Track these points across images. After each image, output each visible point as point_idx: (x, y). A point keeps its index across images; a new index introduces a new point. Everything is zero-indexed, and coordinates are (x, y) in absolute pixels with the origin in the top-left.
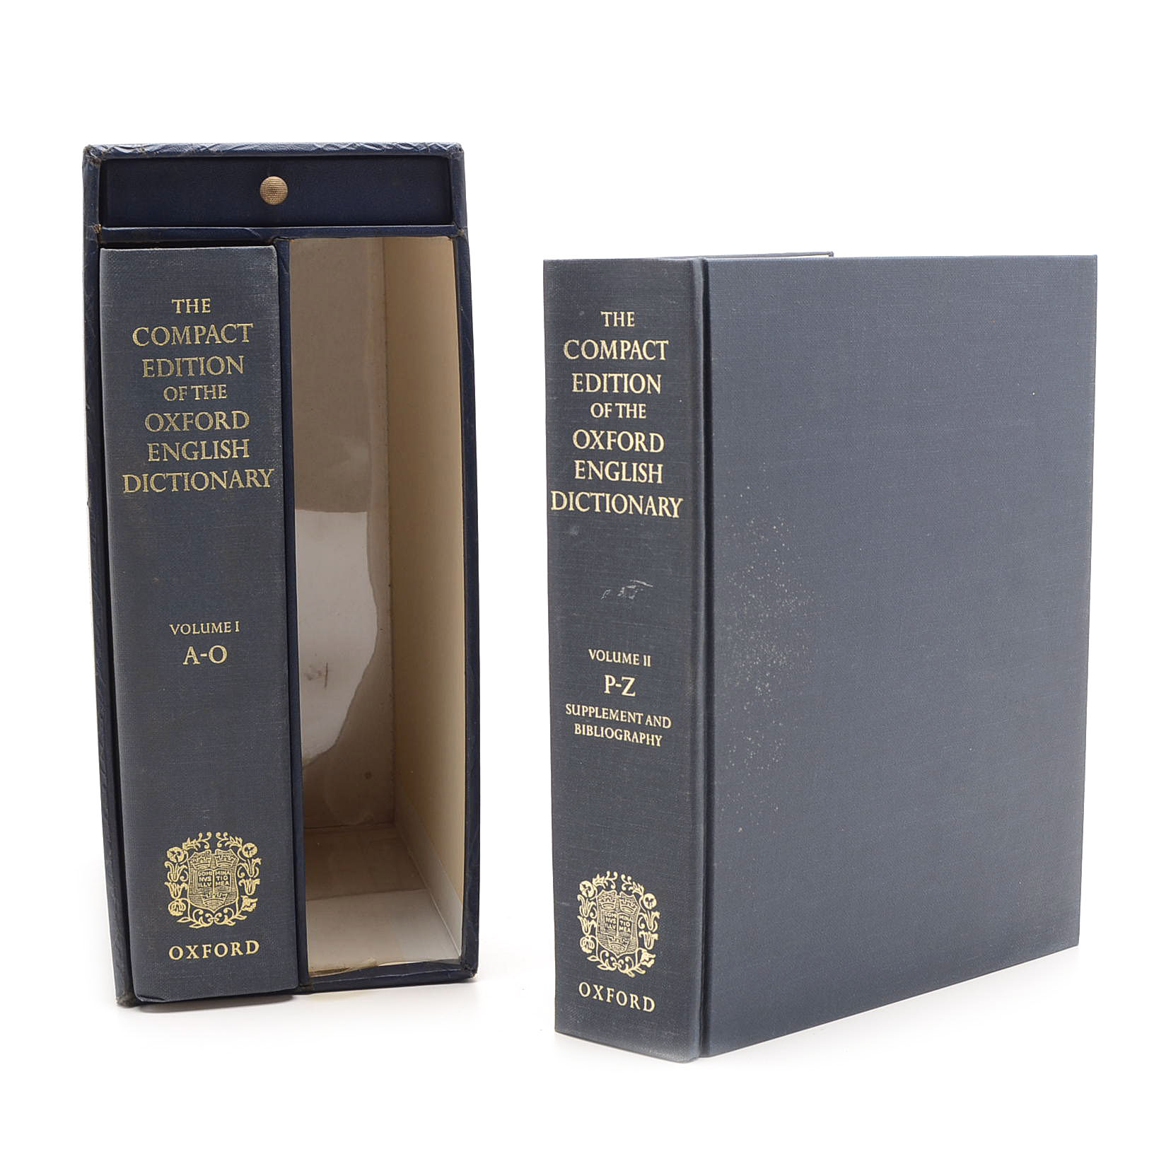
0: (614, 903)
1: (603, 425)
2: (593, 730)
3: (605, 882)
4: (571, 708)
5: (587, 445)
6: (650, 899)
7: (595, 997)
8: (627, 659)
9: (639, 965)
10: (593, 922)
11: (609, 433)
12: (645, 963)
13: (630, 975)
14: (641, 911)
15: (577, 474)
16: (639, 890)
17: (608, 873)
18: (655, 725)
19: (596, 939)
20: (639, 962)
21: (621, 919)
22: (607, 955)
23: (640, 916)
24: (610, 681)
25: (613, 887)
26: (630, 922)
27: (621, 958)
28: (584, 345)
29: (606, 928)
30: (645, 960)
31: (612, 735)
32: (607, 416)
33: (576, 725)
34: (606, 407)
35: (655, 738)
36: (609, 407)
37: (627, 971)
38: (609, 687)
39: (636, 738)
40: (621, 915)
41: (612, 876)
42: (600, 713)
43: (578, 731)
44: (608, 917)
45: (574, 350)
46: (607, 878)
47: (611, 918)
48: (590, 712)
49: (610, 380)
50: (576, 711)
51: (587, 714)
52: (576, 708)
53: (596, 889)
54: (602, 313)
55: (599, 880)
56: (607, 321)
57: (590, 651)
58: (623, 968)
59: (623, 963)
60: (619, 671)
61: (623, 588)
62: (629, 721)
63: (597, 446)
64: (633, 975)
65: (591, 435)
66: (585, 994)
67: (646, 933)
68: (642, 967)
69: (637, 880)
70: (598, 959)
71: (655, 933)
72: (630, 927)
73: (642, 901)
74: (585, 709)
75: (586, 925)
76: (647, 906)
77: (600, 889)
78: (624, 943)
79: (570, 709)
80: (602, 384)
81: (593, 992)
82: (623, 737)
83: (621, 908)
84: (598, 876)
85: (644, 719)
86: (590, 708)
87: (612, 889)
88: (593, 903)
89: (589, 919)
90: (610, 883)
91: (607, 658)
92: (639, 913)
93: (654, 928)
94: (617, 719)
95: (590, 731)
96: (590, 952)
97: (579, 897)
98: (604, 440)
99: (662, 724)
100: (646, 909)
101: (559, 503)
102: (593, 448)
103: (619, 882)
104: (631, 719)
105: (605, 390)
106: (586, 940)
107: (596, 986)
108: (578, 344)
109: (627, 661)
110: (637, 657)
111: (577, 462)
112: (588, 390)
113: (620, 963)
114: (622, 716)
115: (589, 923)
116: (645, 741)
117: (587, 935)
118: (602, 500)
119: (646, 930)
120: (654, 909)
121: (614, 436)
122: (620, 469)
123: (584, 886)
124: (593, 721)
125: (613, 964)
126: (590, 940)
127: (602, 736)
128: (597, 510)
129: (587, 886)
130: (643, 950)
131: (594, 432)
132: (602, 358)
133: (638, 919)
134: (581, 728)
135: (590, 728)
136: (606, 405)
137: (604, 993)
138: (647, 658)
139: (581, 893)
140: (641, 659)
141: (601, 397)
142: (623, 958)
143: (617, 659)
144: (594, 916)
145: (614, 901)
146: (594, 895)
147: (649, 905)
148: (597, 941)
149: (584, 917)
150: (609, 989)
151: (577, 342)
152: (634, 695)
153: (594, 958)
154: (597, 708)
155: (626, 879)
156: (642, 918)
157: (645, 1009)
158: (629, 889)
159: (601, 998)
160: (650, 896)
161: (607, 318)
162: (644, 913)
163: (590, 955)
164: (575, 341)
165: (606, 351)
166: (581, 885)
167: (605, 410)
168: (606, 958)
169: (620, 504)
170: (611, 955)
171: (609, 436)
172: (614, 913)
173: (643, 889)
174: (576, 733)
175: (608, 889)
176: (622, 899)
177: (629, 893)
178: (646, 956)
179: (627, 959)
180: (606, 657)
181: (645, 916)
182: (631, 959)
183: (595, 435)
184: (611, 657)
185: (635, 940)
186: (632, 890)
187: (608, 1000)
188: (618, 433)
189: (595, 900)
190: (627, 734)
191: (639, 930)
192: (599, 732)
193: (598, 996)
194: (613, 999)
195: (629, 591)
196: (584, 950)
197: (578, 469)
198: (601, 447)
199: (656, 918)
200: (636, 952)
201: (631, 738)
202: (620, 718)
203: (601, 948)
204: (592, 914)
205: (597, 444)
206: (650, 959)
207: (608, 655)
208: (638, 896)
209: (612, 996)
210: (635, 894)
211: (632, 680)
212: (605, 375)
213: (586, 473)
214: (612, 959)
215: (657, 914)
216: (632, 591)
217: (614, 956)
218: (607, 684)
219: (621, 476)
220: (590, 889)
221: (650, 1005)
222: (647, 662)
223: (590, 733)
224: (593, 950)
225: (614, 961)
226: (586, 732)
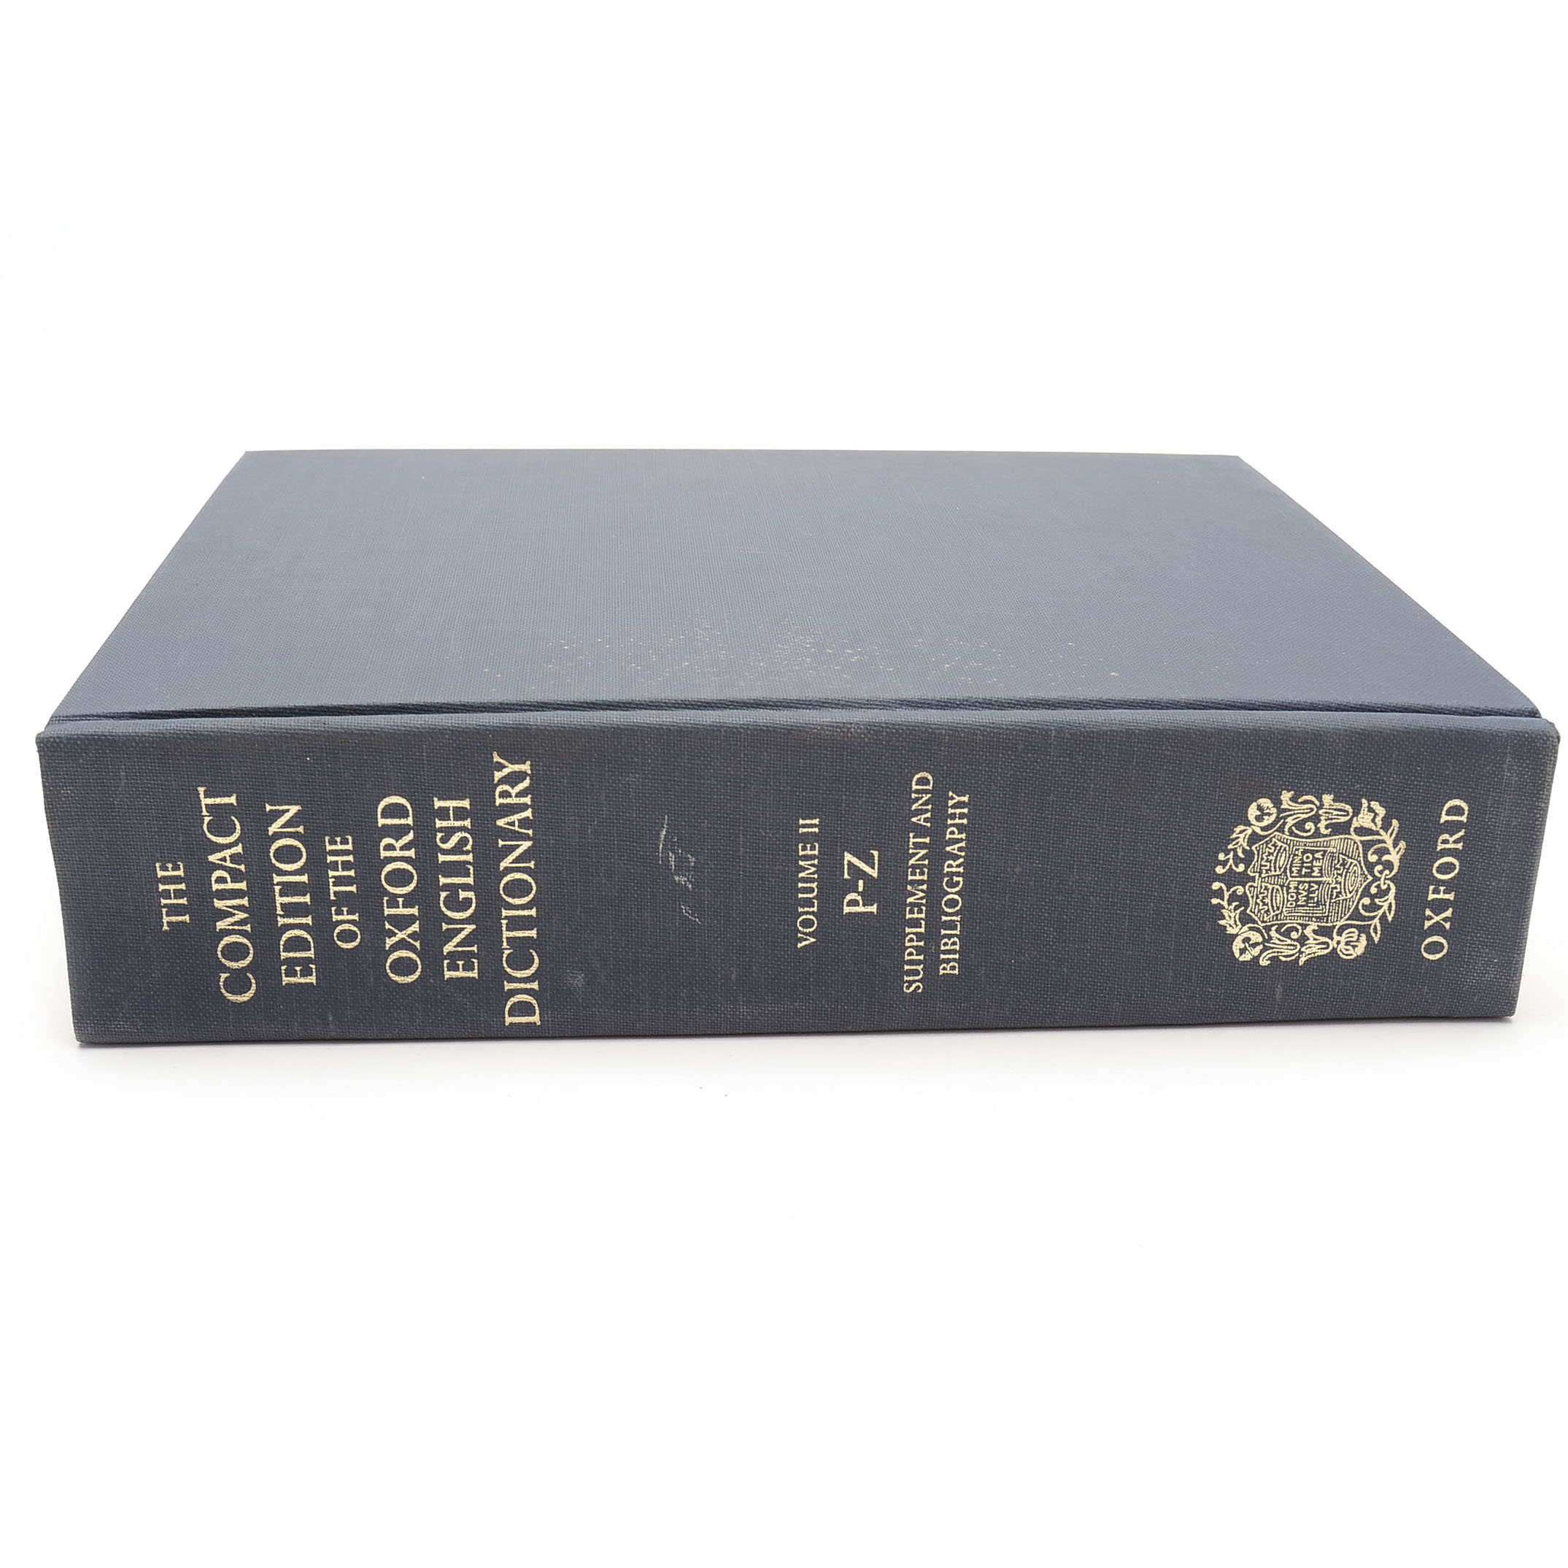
0: (1270, 887)
1: (373, 925)
2: (950, 937)
3: (1232, 907)
4: (911, 983)
5: (413, 956)
6: (1258, 813)
7: (1447, 926)
8: (809, 869)
9: (1382, 832)
10: (1308, 932)
11: (387, 912)
12: (1379, 822)
13: (1402, 851)
14: (1281, 830)
15: (470, 974)
16: (1242, 836)
17: (1215, 901)
18: (930, 807)
19: (1339, 924)
20: (1378, 834)
21: (1300, 871)
22: (1366, 901)
23: (1291, 833)
24: (855, 905)
25: (1240, 890)
26: (1303, 853)
27: (1372, 873)
28: (228, 964)
29: (1318, 904)
30: (1373, 820)
31: (956, 897)
32: (356, 917)
33: (942, 972)
34: (340, 918)
35: (954, 807)
36: (339, 912)
37: (1394, 857)
38: (864, 905)
39: (956, 846)
40: (1291, 872)
41: (1219, 894)
42: (916, 923)
43: (953, 968)
44: (1297, 900)
45: (239, 982)
46: (1225, 903)
47: (1298, 894)
48: (915, 944)
49: (290, 910)
50: (916, 973)
51: (919, 950)
52: (911, 973)
53: (1246, 928)
54: (166, 928)
55: (1230, 920)
56: (180, 918)
57: (799, 945)
58: (1389, 865)
59: (1379, 867)
60: (833, 887)
61: (677, 878)
62: (926, 862)
63: (412, 936)
64: (1402, 845)
65: (395, 947)
66: (1441, 945)
67: (1322, 818)
68: (1386, 825)
69: (1223, 841)
70: (1376, 921)
71: (1320, 800)
72: (1313, 852)
73: (1263, 829)
74: (911, 954)
75: (1314, 948)
76: (1273, 818)
77: (1245, 919)
78: (1343, 865)
79: (913, 985)
80: (296, 928)
81: (1437, 929)
82: (958, 874)
83: (1278, 873)
84: (1222, 922)
85: (920, 831)
86: (907, 944)
87: (1245, 893)
88: (1273, 933)
89: (1303, 940)
90: (1233, 897)
91: (811, 910)
92: (1286, 836)
93: (1312, 802)
94: (925, 887)
95: (950, 944)
96: (1363, 937)
97: (1264, 962)
98: (402, 922)
99: (926, 792)
100: (1278, 819)
101: (524, 1009)
102: (417, 944)
103: (1231, 878)
104: (922, 858)
105: (308, 920)
106: (1342, 946)
107: (1427, 924)
108: (228, 975)
109: (813, 869)
110: (804, 849)
111: (448, 974)
112: (311, 954)
113: (1381, 872)
114: (918, 877)
115: (1311, 941)
116: (961, 828)
117: (1333, 944)
118: (515, 923)
119: (1316, 819)
120: (1277, 803)
121: (393, 903)
122: (453, 889)
123: (1242, 951)
124: (931, 938)
125: (1384, 887)
126: (1343, 939)
127: (958, 918)
128: (533, 933)
129: (1243, 946)
130: (1355, 824)
131: (389, 942)
132: (248, 928)
133: (1297, 836)
134: (948, 961)
135: (946, 944)
136: (335, 918)
137: (1439, 906)
138: (804, 826)
139: (1256, 959)
140: (806, 839)
141: (322, 928)
142: (1370, 867)
143: (812, 890)
144: (1297, 930)
145: (1266, 888)
146: (1258, 930)
147: (1269, 814)
148: (1343, 922)
149: (1300, 952)
150: (1431, 897)
151: (224, 976)
152: (876, 853)
153: (1375, 929)
154: (908, 930)
155: (1224, 863)
156: (1293, 828)
157: (1464, 819)
158: (1242, 856)
159: (1448, 913)
160: (1253, 812)
161: (174, 919)
162: (1285, 824)
163: (1369, 938)
164: (222, 980)
165: (236, 918)
166: (1241, 959)
167: (345, 920)
168: (1373, 903)
169: (518, 888)
170: (1366, 893)
171: (393, 911)
172: (1288, 888)
173: (1238, 829)
174: (956, 972)
175: (1243, 901)
176: (1260, 873)
177: (1248, 858)
178: (1364, 820)
179: (1373, 858)
180: (808, 913)
181: (1290, 821)
182: (1372, 850)
183: (395, 939)
184: (809, 903)
185: (1336, 843)
186: (1244, 851)
187: (1451, 897)
188: (386, 893)
189: (1268, 929)
190: (952, 866)
191: (1317, 834)
192: (951, 925)
193: (1445, 920)
194: (1449, 886)
195: (680, 868)
196: (1360, 950)
197: (461, 974)
198: (415, 927)
199: (1294, 799)
200: (1357, 838)
201: (958, 857)
202: (922, 883)
203: (1356, 915)
204: (1294, 935)
205: (409, 936)
206: (1370, 810)
207: (806, 909)
208: (1254, 838)
209: (1442, 888)
210: (1250, 844)
211: (848, 857)
212: (281, 921)
213: (467, 957)
214: (1373, 890)
215: (1286, 796)
216: (681, 861)
217: (1369, 885)
218: (860, 909)
219: (466, 887)
220: (1246, 940)
221: (1455, 809)
222: (810, 825)
223: (954, 943)
224: (1360, 932)
225: (1378, 886)
226: (954, 952)
